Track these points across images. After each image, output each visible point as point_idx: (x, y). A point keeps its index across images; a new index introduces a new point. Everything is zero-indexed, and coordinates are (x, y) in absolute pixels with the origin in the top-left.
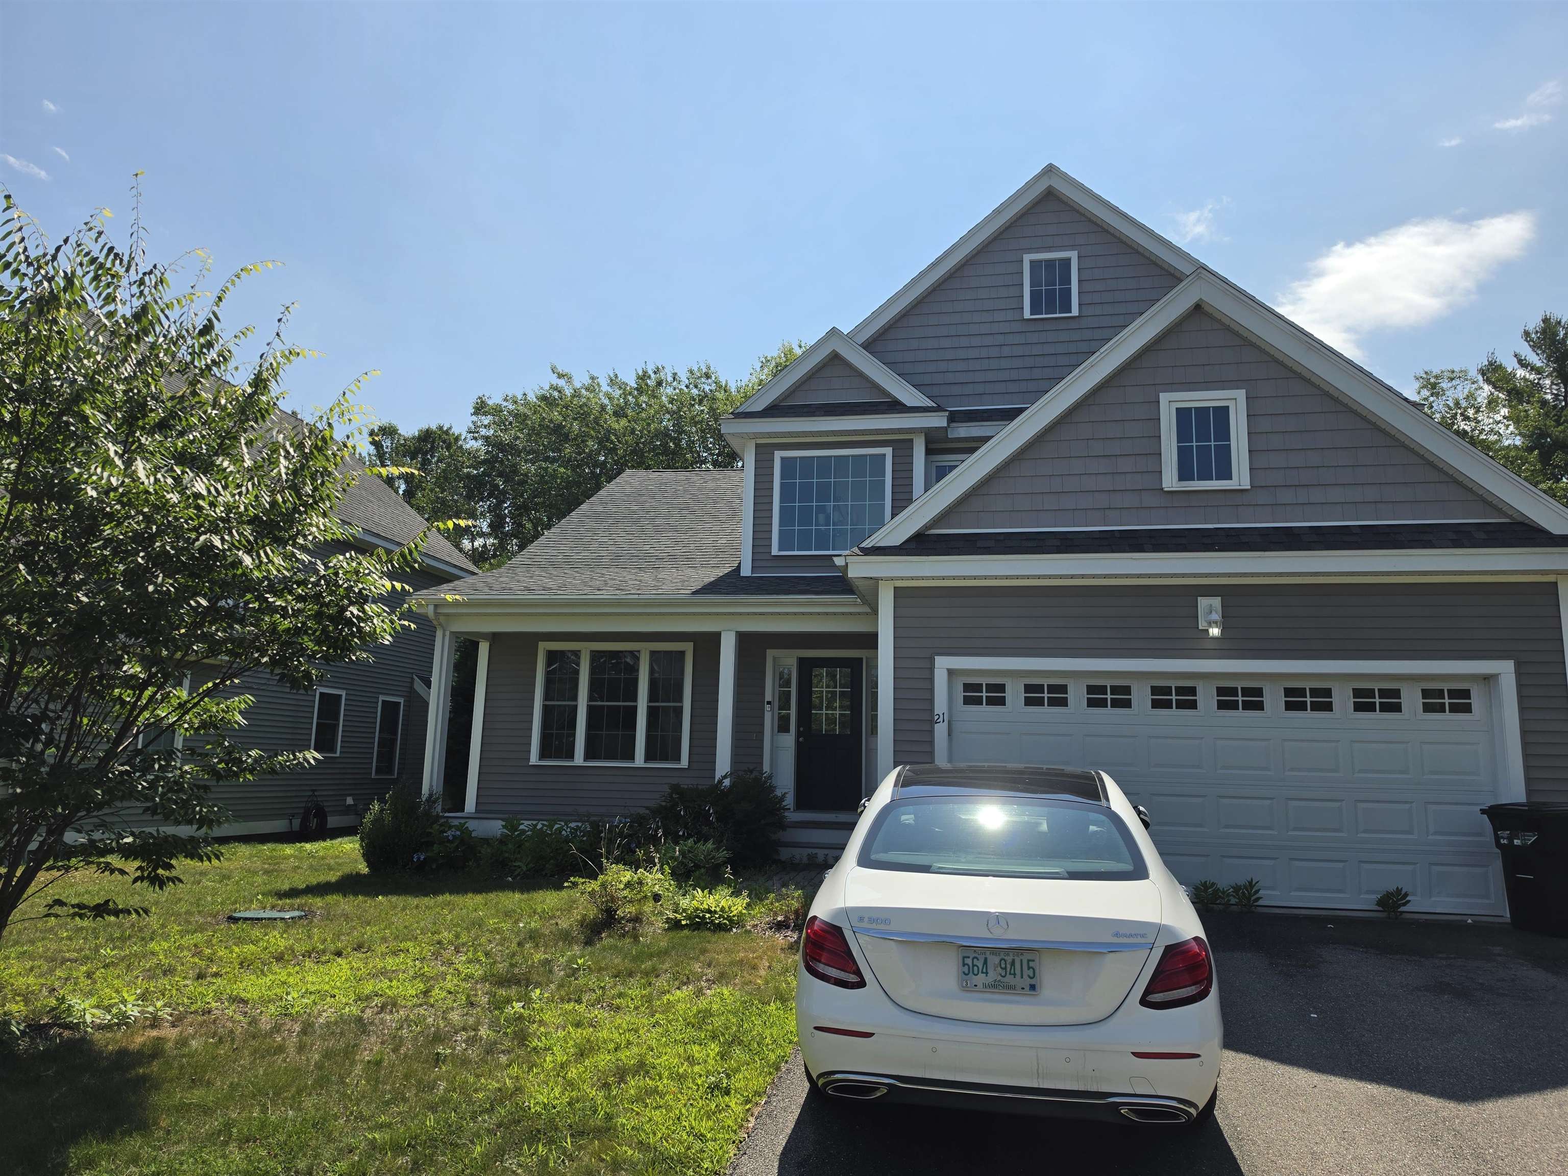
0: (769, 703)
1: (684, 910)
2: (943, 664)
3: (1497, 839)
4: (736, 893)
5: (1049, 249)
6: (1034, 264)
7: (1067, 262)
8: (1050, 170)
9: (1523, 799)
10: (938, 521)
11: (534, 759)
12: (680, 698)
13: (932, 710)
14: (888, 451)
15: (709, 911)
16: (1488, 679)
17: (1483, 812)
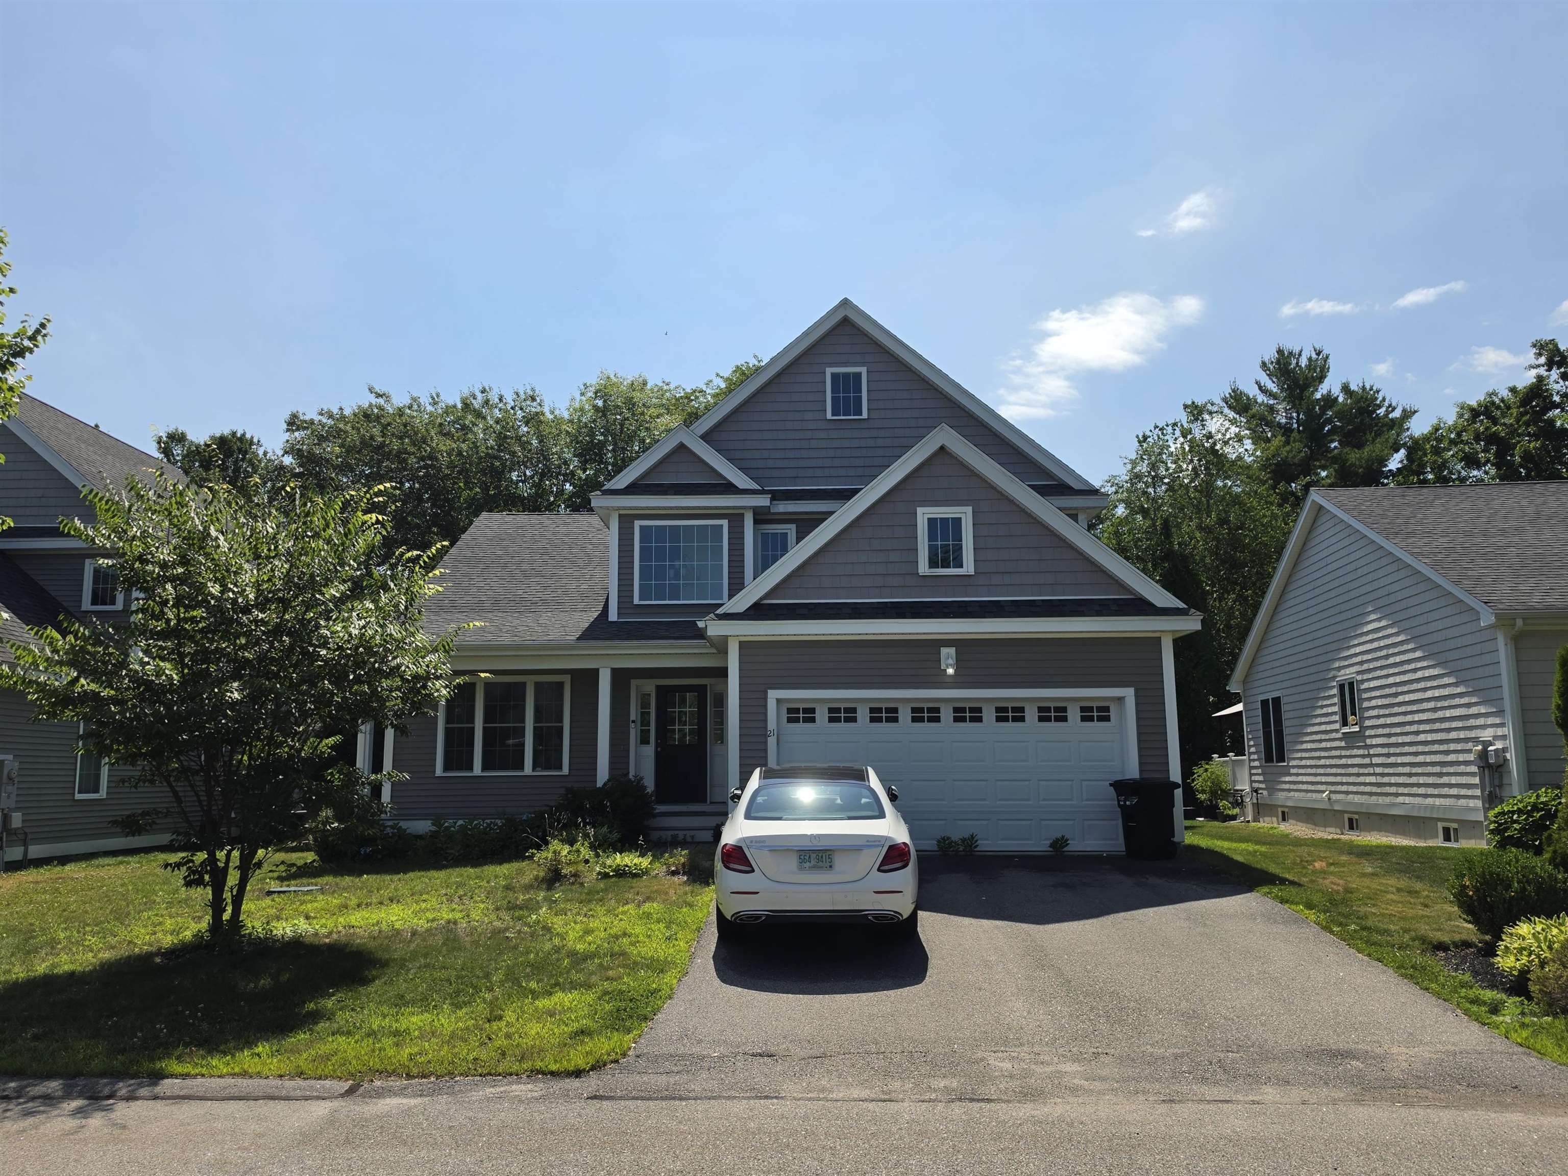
0: (633, 722)
1: (610, 867)
2: (773, 695)
3: (1119, 801)
4: (642, 855)
5: (845, 364)
6: (835, 376)
7: (858, 376)
8: (845, 303)
9: (1138, 777)
10: (769, 595)
11: (439, 771)
12: (561, 720)
13: (766, 728)
14: (725, 523)
15: (627, 866)
16: (1121, 700)
17: (1111, 785)
